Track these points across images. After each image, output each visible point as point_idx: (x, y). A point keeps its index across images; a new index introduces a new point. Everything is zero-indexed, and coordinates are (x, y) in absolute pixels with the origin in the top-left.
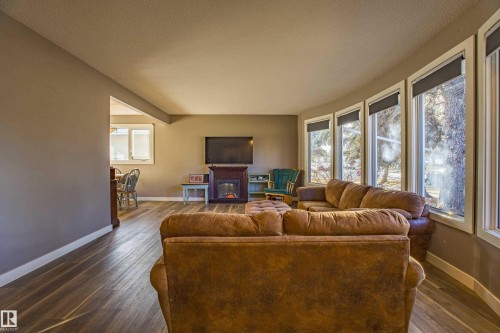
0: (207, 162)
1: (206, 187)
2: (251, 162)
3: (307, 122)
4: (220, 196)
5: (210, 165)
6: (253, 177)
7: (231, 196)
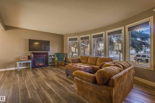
0: (29, 51)
1: (30, 61)
2: (49, 51)
3: (69, 38)
4: (36, 65)
5: (31, 52)
6: (50, 56)
7: (41, 64)
